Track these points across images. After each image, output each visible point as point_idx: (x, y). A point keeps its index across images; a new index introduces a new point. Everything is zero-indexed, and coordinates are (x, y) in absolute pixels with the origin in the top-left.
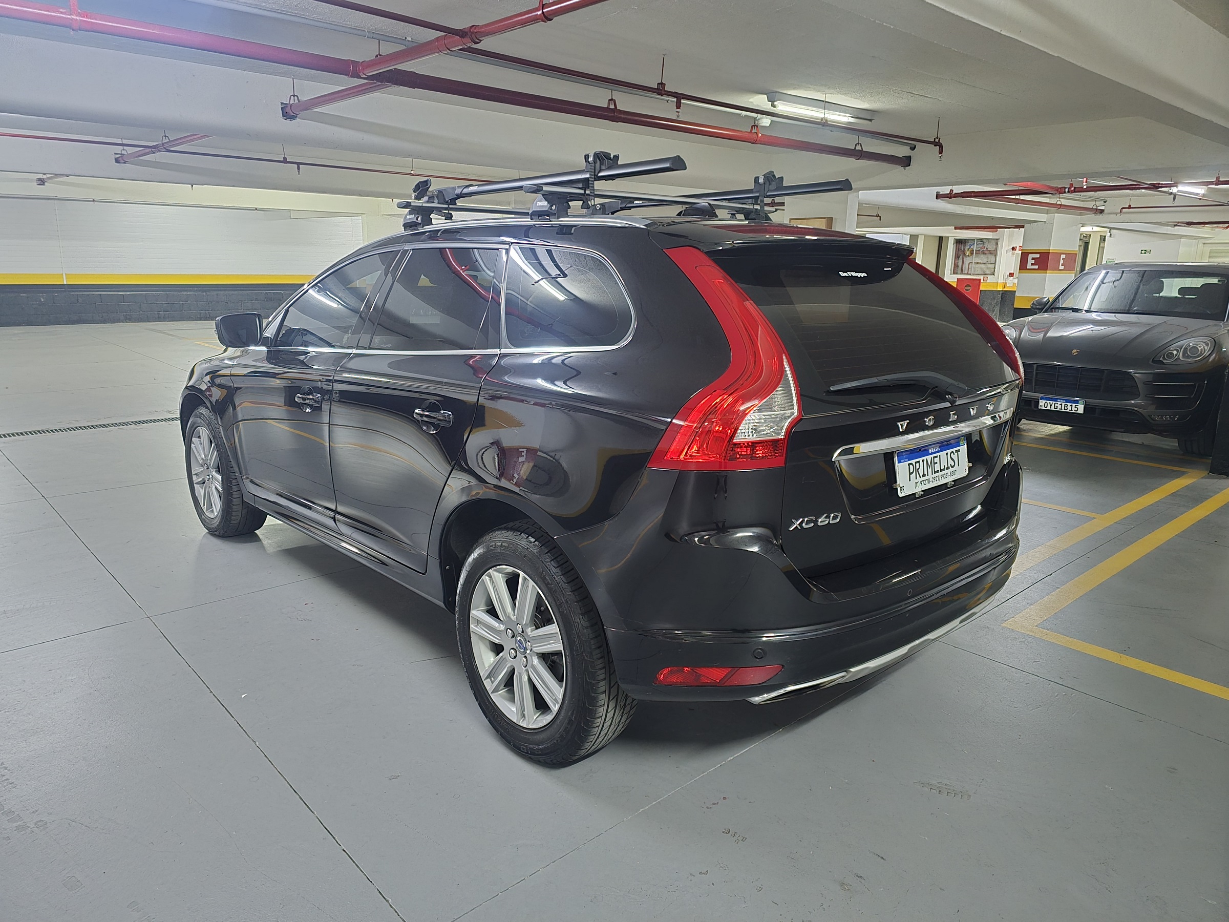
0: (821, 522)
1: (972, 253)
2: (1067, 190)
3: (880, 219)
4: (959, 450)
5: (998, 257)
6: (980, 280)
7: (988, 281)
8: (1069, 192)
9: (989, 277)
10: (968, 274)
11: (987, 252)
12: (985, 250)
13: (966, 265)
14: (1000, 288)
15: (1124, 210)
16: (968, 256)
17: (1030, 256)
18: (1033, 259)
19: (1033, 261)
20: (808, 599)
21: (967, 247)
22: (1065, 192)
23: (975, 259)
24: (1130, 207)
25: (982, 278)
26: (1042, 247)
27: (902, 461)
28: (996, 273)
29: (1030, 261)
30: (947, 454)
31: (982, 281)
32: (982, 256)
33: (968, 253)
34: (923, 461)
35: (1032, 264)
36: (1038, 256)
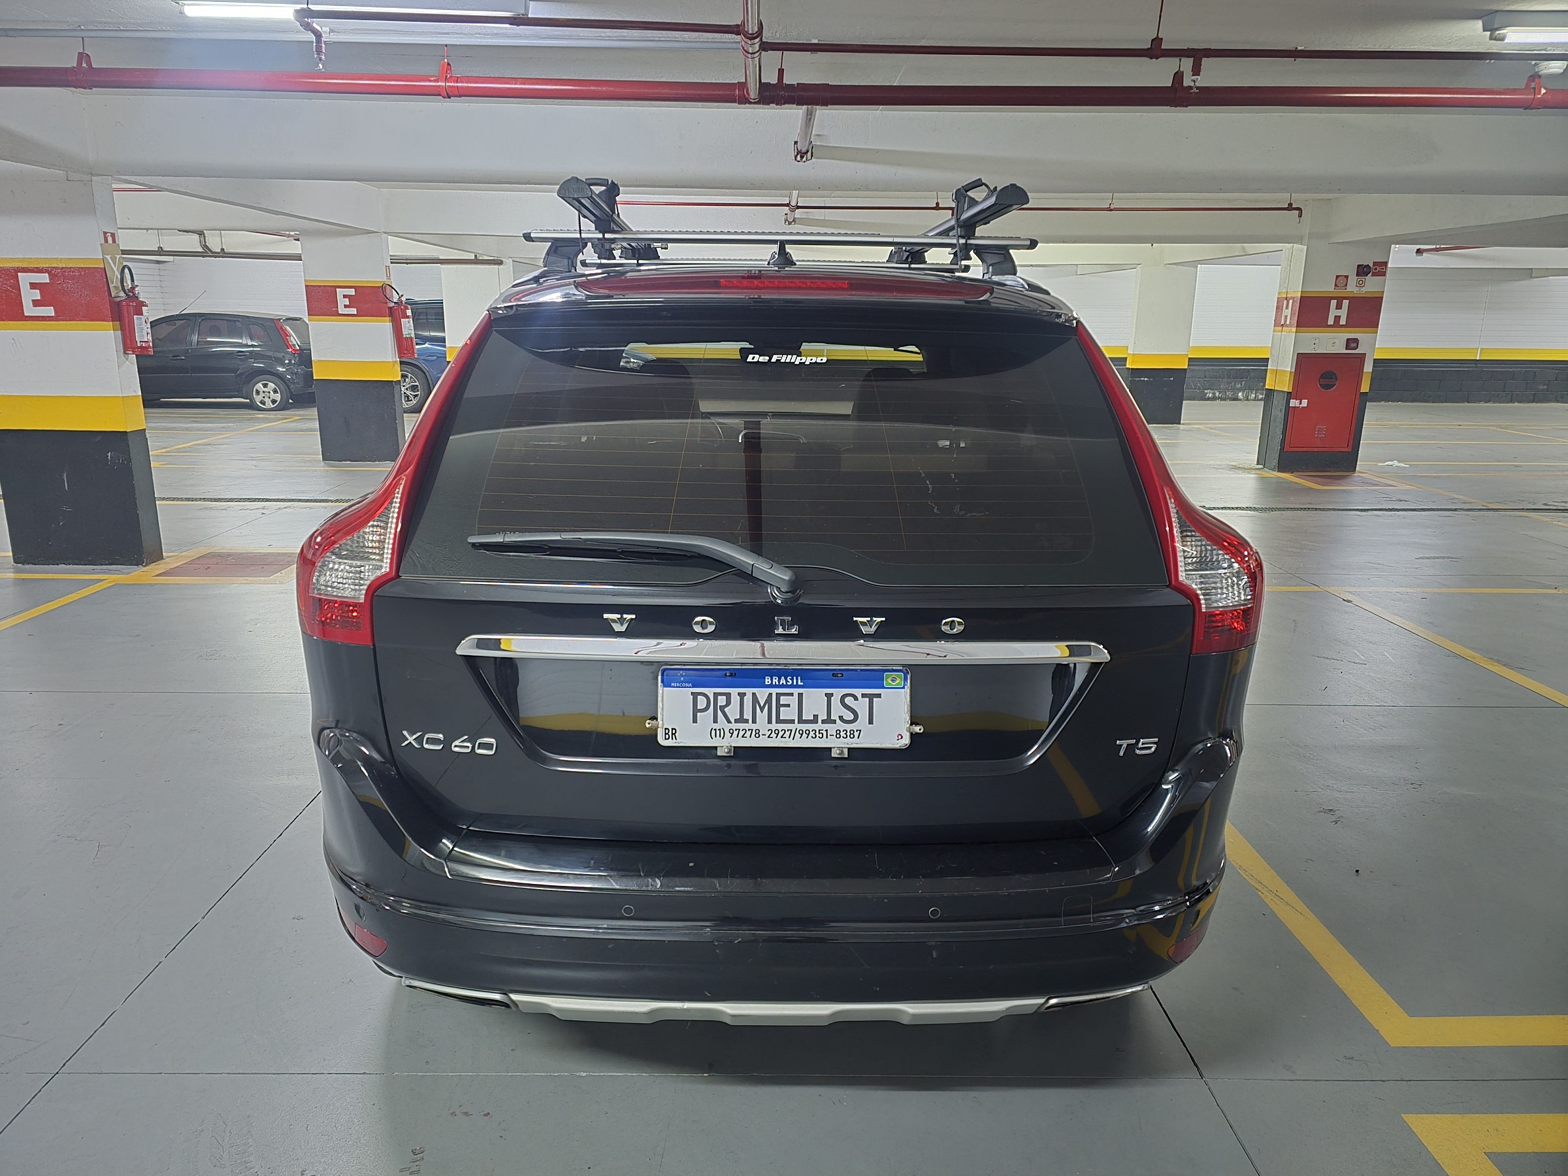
0: (456, 746)
4: (879, 696)
20: (401, 857)
27: (672, 684)
30: (829, 696)
34: (742, 695)
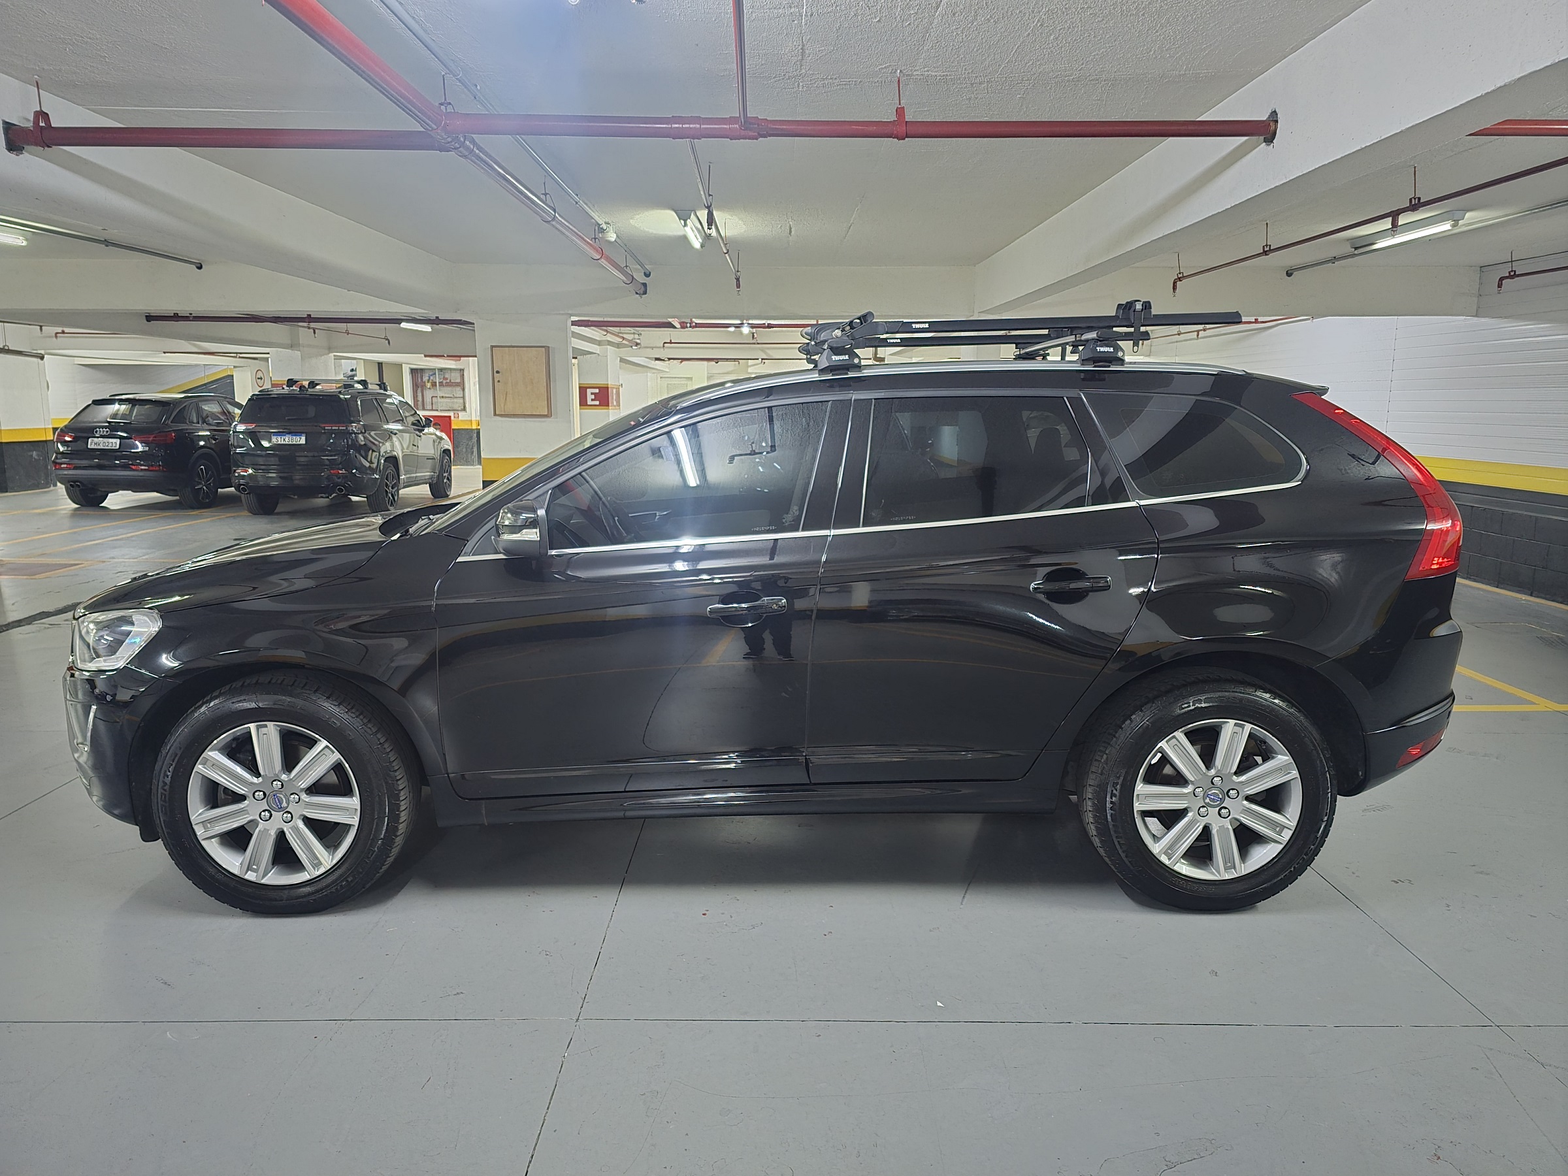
1: (434, 384)
2: (688, 325)
3: (389, 343)
5: (466, 390)
6: (450, 417)
7: (460, 418)
8: (690, 327)
9: (460, 414)
10: (432, 410)
11: (450, 384)
12: (448, 381)
13: (428, 400)
14: (474, 427)
15: (666, 345)
16: (430, 388)
17: (589, 391)
18: (592, 394)
19: (593, 397)
21: (425, 379)
22: (687, 327)
23: (440, 392)
24: (671, 343)
25: (451, 414)
26: (601, 382)
28: (468, 409)
29: (590, 397)
31: (452, 418)
32: (445, 388)
33: (429, 385)
35: (592, 400)
36: (597, 391)
